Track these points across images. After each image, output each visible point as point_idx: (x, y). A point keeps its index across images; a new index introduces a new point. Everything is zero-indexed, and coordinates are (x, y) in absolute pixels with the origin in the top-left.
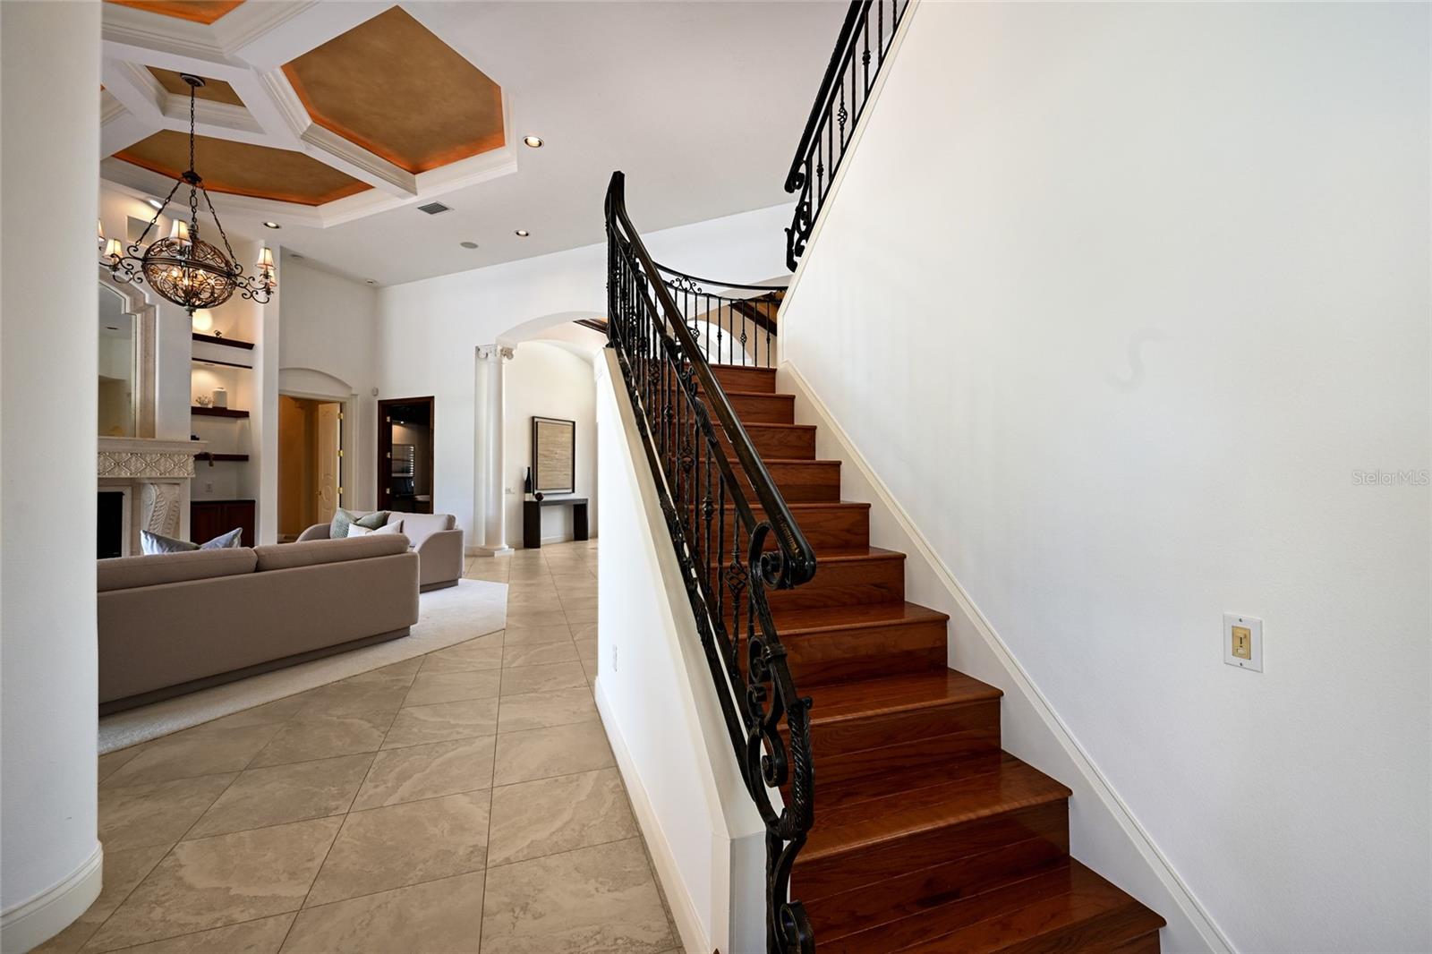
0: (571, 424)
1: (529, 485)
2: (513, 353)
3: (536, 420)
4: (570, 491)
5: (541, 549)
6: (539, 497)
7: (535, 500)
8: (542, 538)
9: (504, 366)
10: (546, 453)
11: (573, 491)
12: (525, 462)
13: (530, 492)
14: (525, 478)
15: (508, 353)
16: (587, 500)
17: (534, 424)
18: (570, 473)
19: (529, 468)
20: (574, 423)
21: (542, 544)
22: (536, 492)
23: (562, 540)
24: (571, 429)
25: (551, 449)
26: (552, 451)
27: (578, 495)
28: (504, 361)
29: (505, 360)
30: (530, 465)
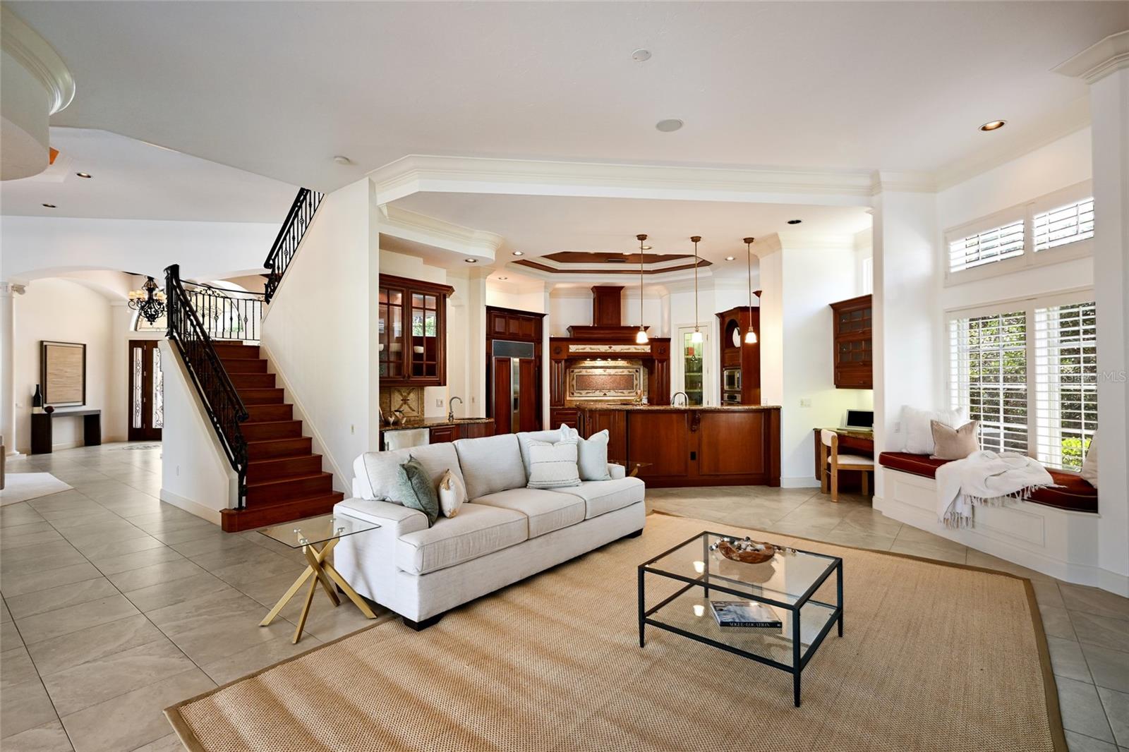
0: (82, 346)
1: (38, 399)
2: (25, 288)
3: (45, 344)
4: (81, 403)
5: (52, 454)
6: (50, 410)
7: (44, 412)
8: (53, 445)
9: (14, 300)
10: (56, 372)
11: (84, 404)
12: (33, 380)
13: (39, 406)
14: (34, 394)
15: (20, 289)
16: (100, 411)
17: (43, 348)
18: (81, 388)
19: (38, 386)
20: (85, 345)
21: (53, 449)
22: (45, 406)
23: (74, 446)
24: (81, 350)
25: (61, 368)
26: (62, 370)
27: (90, 407)
28: (14, 296)
29: (16, 295)
30: (38, 383)
